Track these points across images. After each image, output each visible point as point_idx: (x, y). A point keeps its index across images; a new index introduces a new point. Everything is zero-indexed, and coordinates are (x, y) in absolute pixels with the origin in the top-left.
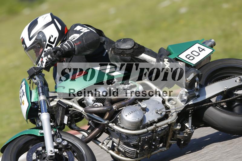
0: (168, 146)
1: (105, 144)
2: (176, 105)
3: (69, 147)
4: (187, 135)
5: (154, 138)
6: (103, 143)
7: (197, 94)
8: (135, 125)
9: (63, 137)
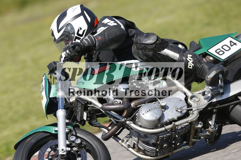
0: (191, 144)
1: (125, 141)
2: (199, 102)
3: (83, 145)
4: (209, 134)
5: (174, 136)
6: (123, 141)
7: (221, 91)
8: (152, 123)
9: (78, 135)
